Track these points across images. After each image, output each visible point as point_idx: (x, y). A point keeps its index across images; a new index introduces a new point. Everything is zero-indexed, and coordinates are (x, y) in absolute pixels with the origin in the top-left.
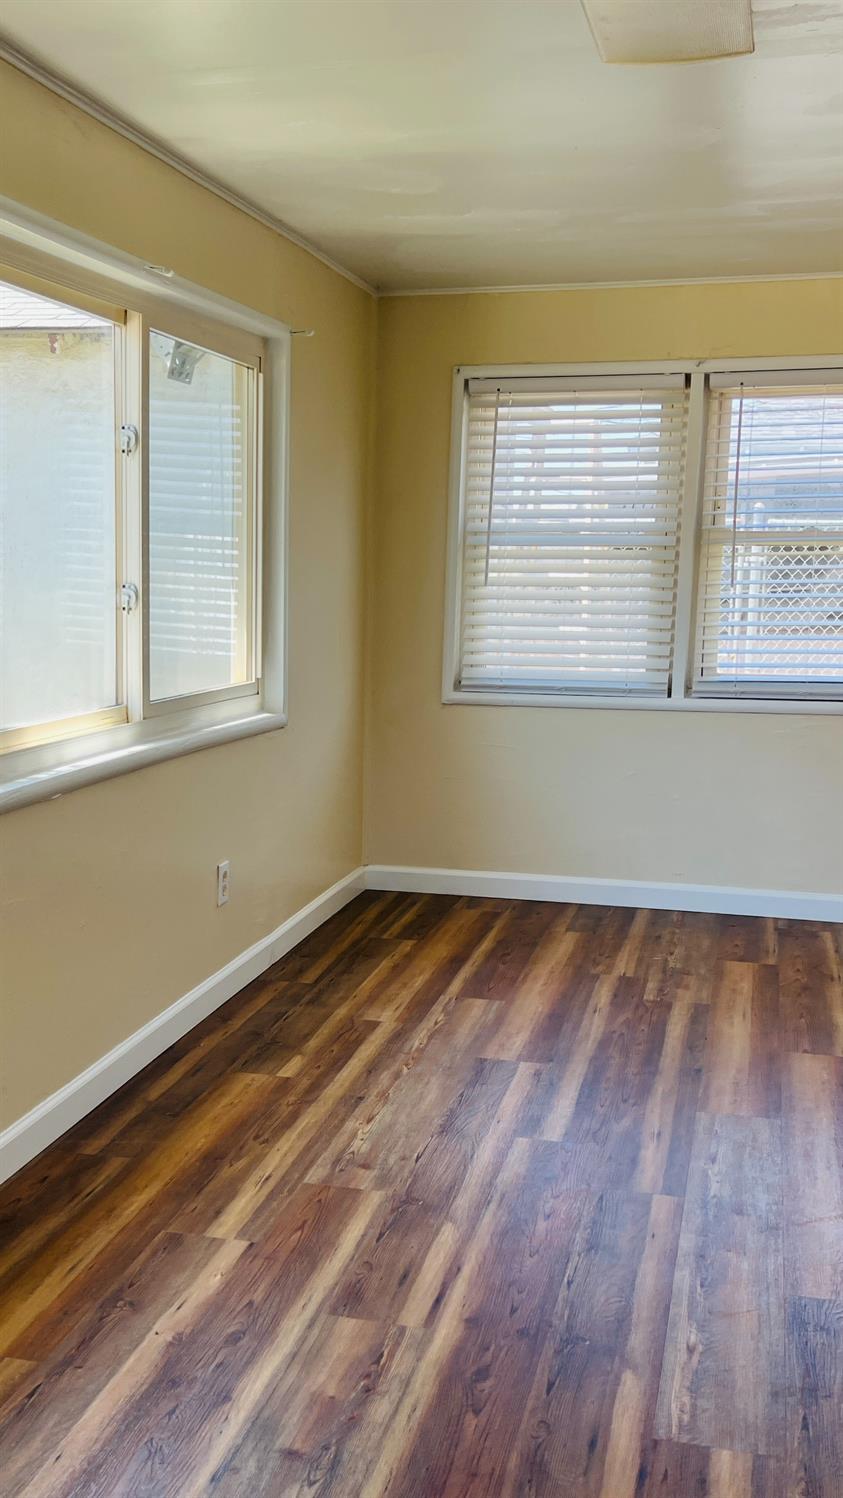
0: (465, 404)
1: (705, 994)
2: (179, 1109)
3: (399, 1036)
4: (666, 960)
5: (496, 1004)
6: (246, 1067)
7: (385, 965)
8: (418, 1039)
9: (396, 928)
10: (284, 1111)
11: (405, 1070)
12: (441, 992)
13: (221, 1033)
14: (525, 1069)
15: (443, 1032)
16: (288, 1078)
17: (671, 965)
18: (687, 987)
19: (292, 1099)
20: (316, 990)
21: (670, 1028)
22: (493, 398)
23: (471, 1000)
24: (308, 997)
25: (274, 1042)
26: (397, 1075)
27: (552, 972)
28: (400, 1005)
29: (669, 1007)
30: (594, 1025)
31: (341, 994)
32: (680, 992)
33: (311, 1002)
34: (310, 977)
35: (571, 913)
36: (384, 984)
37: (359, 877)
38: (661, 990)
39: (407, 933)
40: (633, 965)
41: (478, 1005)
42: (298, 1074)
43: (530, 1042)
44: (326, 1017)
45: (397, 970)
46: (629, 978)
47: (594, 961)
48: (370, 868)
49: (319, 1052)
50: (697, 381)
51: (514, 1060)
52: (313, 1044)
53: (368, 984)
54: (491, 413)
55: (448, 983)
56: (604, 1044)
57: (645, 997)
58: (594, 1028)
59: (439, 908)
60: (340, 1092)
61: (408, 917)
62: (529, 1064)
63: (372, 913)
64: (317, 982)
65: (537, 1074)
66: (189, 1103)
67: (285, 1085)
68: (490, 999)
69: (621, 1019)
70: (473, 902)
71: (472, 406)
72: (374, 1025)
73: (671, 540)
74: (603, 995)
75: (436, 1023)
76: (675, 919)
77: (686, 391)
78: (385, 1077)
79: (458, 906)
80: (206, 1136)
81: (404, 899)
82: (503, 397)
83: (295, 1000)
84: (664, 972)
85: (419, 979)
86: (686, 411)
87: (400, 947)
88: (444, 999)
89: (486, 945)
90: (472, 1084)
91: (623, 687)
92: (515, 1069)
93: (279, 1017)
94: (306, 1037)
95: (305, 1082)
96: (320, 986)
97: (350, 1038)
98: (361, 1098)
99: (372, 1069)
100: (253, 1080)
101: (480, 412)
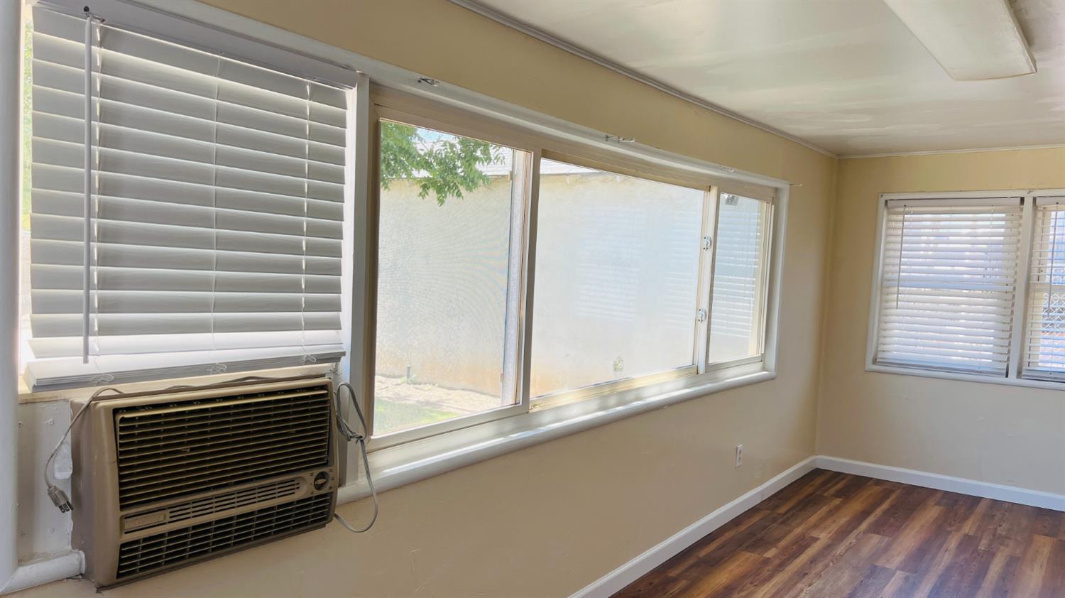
0: (885, 212)
1: (1018, 551)
2: (713, 563)
3: (829, 547)
4: (996, 529)
5: (886, 539)
6: (748, 549)
7: (824, 509)
8: (840, 549)
9: (832, 491)
10: (765, 573)
11: (831, 564)
12: (854, 528)
13: (735, 531)
14: (900, 574)
15: (853, 549)
16: (769, 558)
17: (999, 532)
18: (1007, 546)
19: (770, 568)
20: (785, 517)
21: (992, 566)
22: (902, 210)
23: (872, 535)
24: (781, 520)
25: (762, 539)
26: (827, 566)
27: (923, 526)
28: (832, 531)
29: (993, 555)
30: (945, 557)
31: (799, 521)
32: (1002, 547)
33: (782, 523)
34: (782, 510)
35: (939, 495)
36: (823, 519)
37: (811, 462)
38: (990, 545)
39: (838, 494)
40: (974, 529)
41: (875, 539)
42: (774, 557)
43: (905, 561)
44: (790, 531)
45: (831, 513)
46: (970, 536)
47: (950, 524)
48: (819, 457)
49: (786, 548)
50: (1028, 202)
51: (894, 569)
52: (783, 543)
53: (814, 519)
54: (900, 217)
55: (860, 524)
56: (949, 569)
57: (979, 548)
58: (945, 559)
59: (858, 483)
60: (796, 569)
61: (839, 486)
62: (902, 572)
63: (819, 481)
64: (786, 513)
65: (907, 579)
66: (719, 561)
67: (767, 561)
68: (883, 535)
69: (962, 557)
70: (879, 482)
71: (889, 213)
72: (817, 539)
73: (1010, 288)
74: (953, 543)
75: (851, 543)
76: (1006, 507)
77: (1022, 206)
78: (820, 566)
79: (870, 483)
80: (727, 578)
81: (837, 476)
82: (907, 209)
83: (774, 520)
84: (994, 535)
85: (843, 519)
86: (1021, 217)
87: (834, 501)
88: (856, 532)
89: (885, 506)
90: (869, 577)
91: (977, 369)
92: (894, 574)
93: (765, 527)
94: (779, 540)
95: (777, 562)
96: (788, 515)
97: (802, 544)
98: (806, 574)
99: (813, 561)
100: (751, 556)
101: (894, 217)
